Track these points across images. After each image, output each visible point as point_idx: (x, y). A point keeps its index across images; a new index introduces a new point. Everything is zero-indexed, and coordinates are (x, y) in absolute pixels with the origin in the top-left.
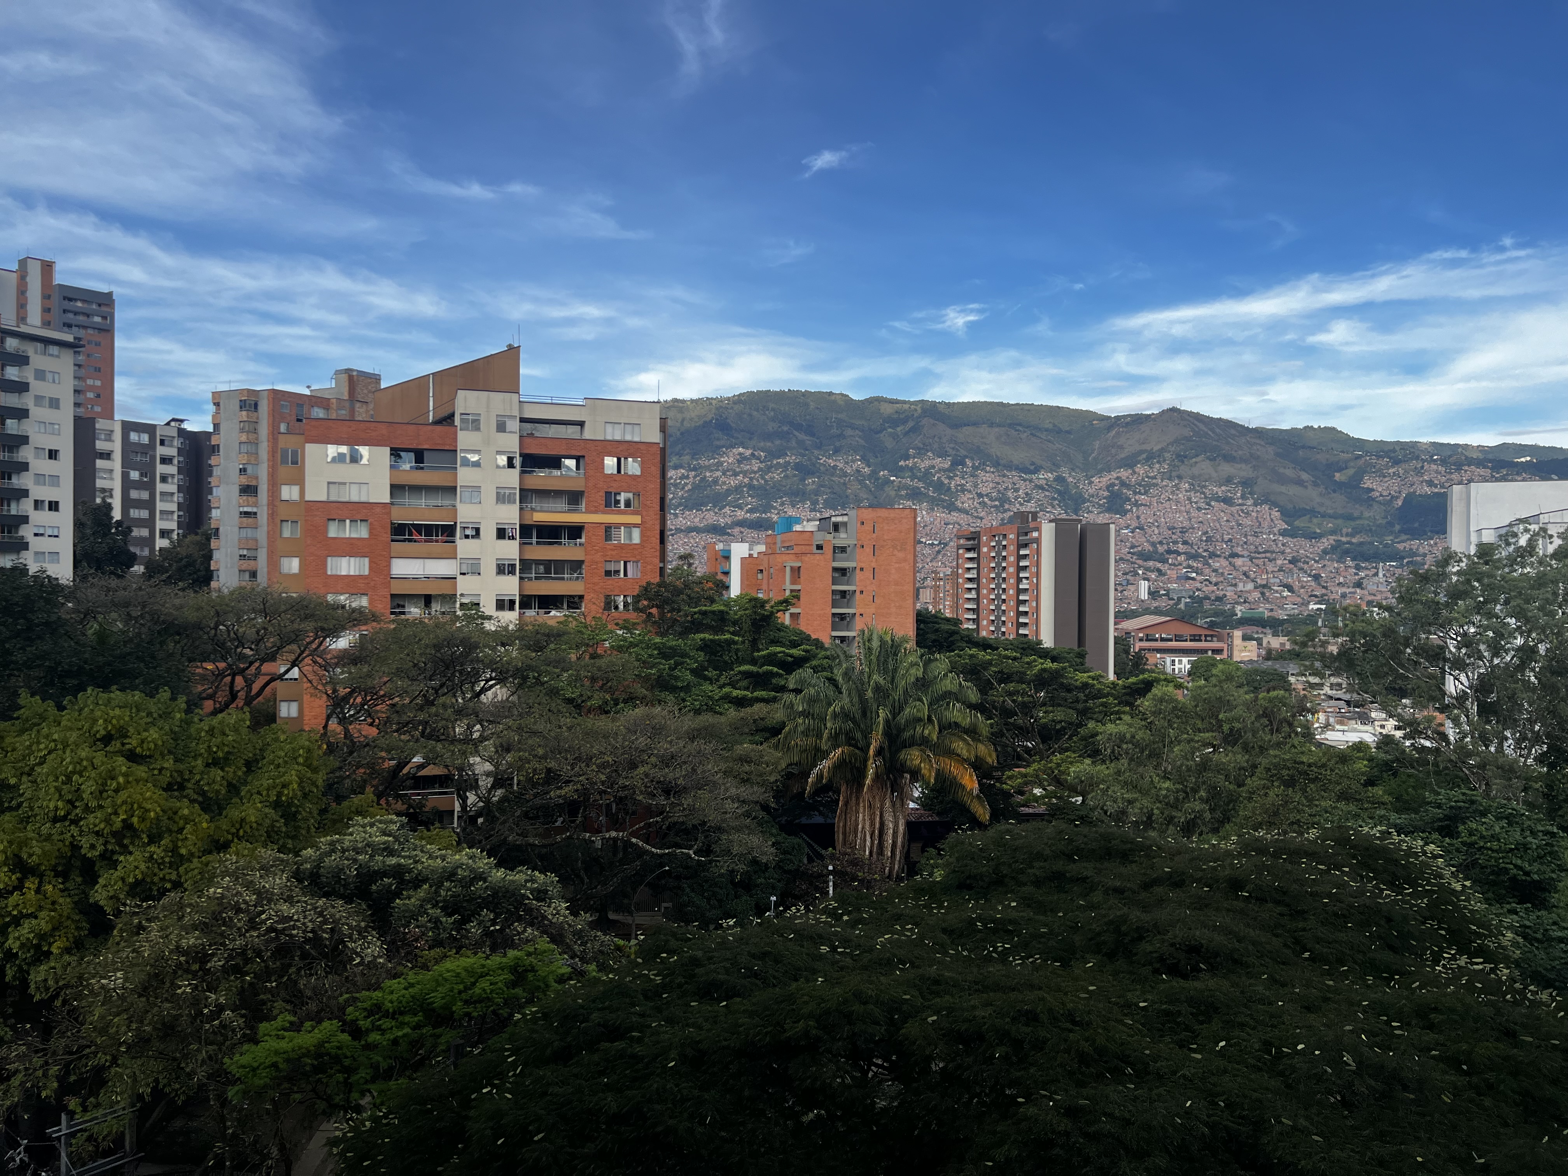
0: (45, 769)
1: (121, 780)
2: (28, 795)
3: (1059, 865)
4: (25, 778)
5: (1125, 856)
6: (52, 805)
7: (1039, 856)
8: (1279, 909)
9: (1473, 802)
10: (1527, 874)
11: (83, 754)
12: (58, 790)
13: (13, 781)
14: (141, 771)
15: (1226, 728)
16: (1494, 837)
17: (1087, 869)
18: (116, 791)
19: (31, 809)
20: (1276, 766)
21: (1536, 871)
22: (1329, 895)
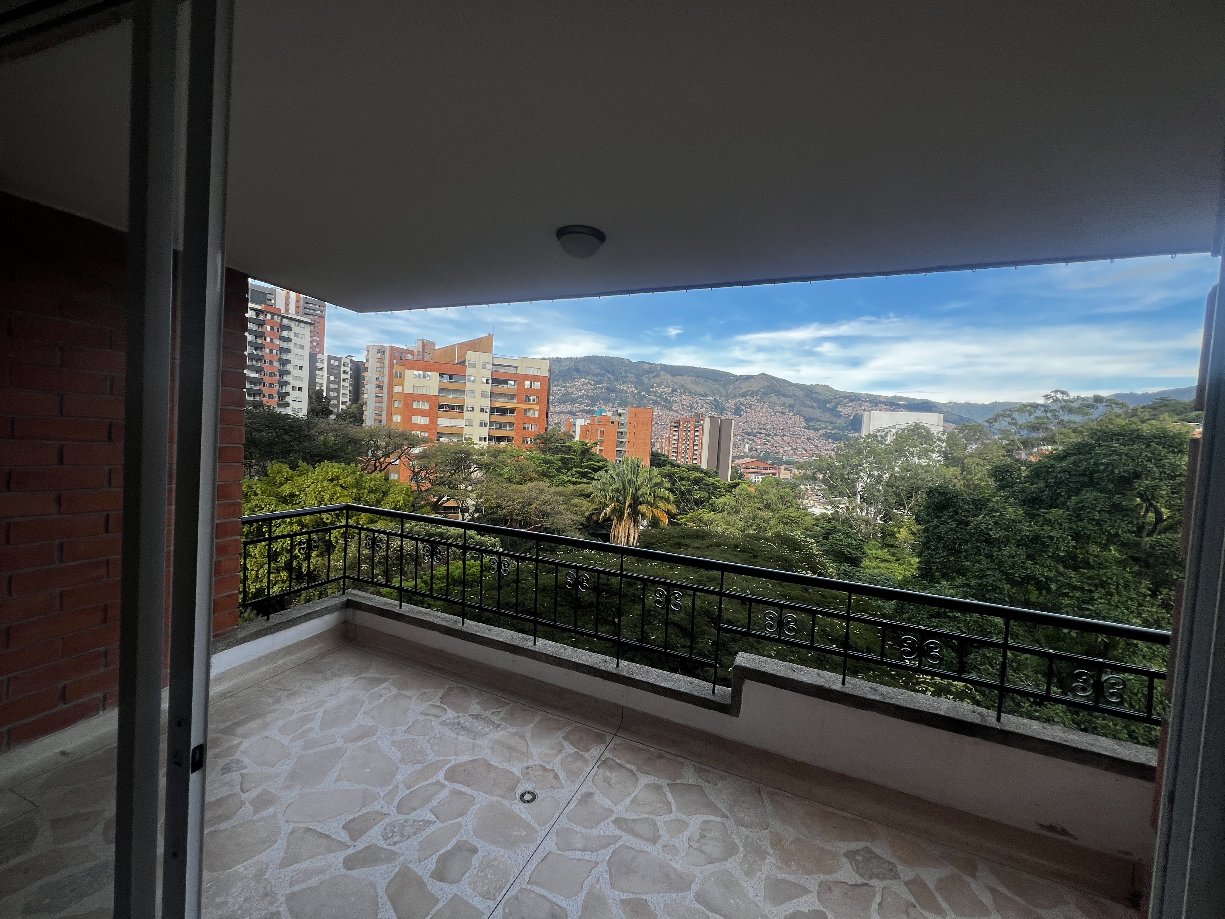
0: (311, 489)
1: (338, 494)
2: (304, 498)
3: (679, 540)
4: (302, 492)
5: (703, 538)
6: (313, 502)
7: (673, 537)
8: (750, 555)
9: (835, 528)
10: (851, 554)
11: (325, 485)
12: (316, 497)
13: (297, 493)
14: (346, 492)
15: (765, 502)
16: (841, 540)
17: (688, 541)
18: (337, 499)
19: (305, 503)
20: (781, 517)
21: (855, 554)
22: (768, 551)
